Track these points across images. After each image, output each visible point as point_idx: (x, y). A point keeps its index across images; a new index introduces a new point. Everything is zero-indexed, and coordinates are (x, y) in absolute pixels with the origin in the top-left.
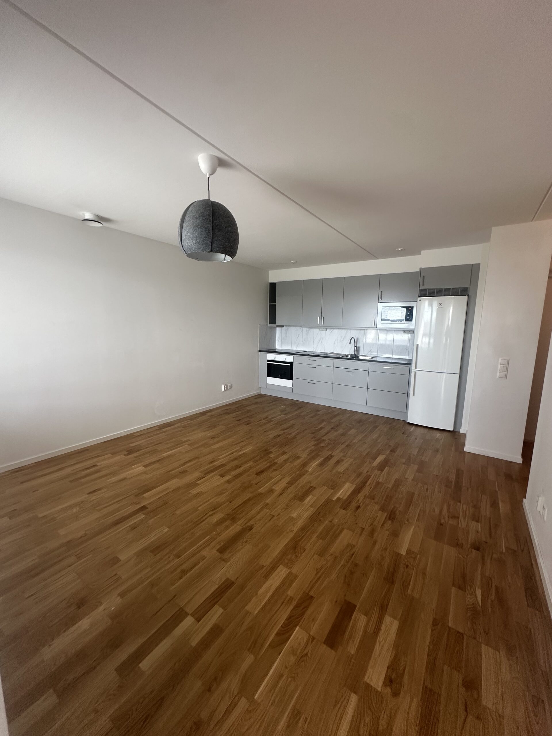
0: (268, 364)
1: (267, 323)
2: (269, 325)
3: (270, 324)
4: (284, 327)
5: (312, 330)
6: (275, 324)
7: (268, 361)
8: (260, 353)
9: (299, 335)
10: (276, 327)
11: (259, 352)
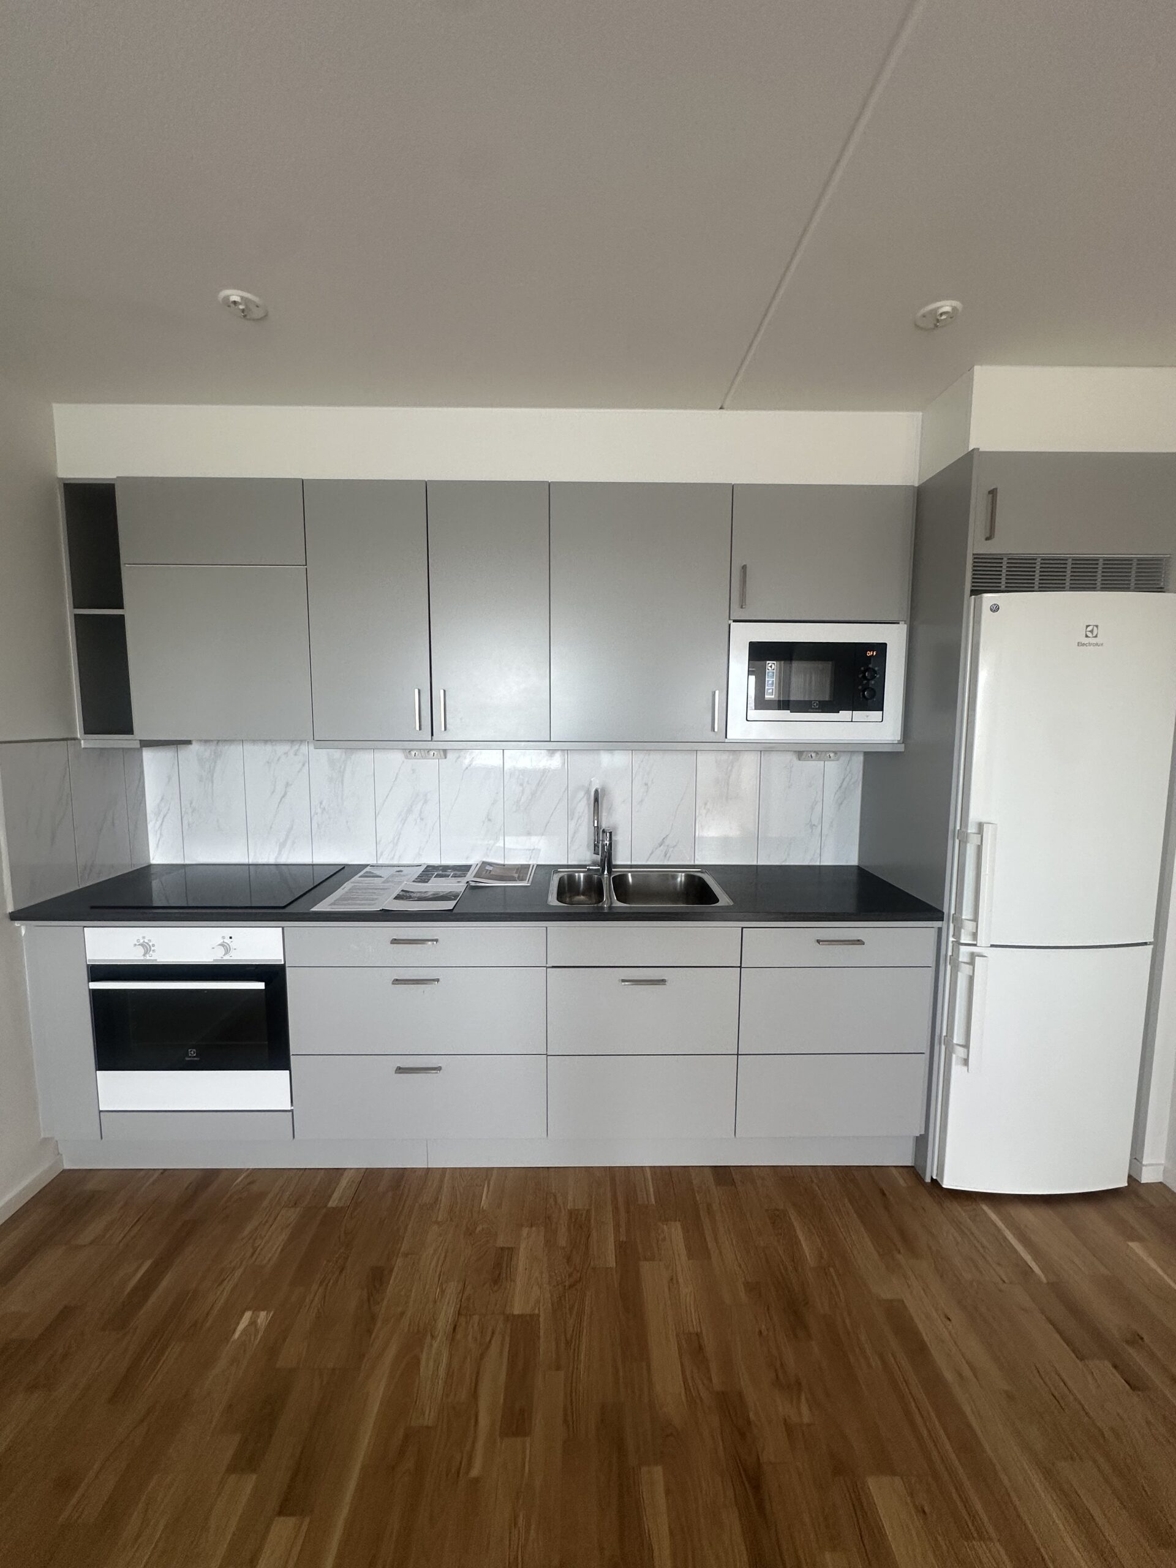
0: (94, 993)
1: (71, 726)
2: (87, 742)
3: (88, 730)
4: (195, 747)
5: (365, 758)
6: (130, 731)
7: (98, 972)
8: (23, 928)
9: (287, 785)
10: (140, 750)
11: (17, 924)
